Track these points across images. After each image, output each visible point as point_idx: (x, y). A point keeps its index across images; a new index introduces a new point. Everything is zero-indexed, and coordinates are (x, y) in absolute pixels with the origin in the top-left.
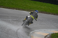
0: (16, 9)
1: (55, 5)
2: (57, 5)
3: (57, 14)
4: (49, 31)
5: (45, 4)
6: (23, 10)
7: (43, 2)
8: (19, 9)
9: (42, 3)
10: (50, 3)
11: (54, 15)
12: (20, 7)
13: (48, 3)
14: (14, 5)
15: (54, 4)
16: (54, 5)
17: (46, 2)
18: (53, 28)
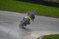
0: (8, 11)
1: (47, 6)
3: (49, 15)
4: (41, 33)
5: (37, 5)
6: (15, 11)
7: (35, 3)
8: (11, 11)
10: (42, 4)
12: (11, 9)
13: (40, 4)
14: (6, 7)
18: (45, 30)
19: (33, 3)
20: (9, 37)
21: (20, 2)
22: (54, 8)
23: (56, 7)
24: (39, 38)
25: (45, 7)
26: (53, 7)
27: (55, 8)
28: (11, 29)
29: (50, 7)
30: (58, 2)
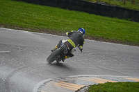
0: (6, 27)
1: (98, 16)
2: (102, 17)
3: (103, 37)
4: (83, 79)
5: (74, 13)
6: (22, 28)
7: (70, 9)
8: (12, 27)
9: (67, 11)
10: (86, 12)
11: (97, 39)
12: (14, 22)
13: (80, 11)
15: (97, 14)
16: (95, 16)
17: (76, 10)
18: (95, 73)
19: (65, 8)
20: (7, 88)
21: (35, 6)
22: (114, 19)
23: (120, 18)
24: (78, 90)
25: (93, 17)
26: (112, 17)
27: (117, 19)
28: (12, 70)
29: (106, 18)
30: (122, 6)
